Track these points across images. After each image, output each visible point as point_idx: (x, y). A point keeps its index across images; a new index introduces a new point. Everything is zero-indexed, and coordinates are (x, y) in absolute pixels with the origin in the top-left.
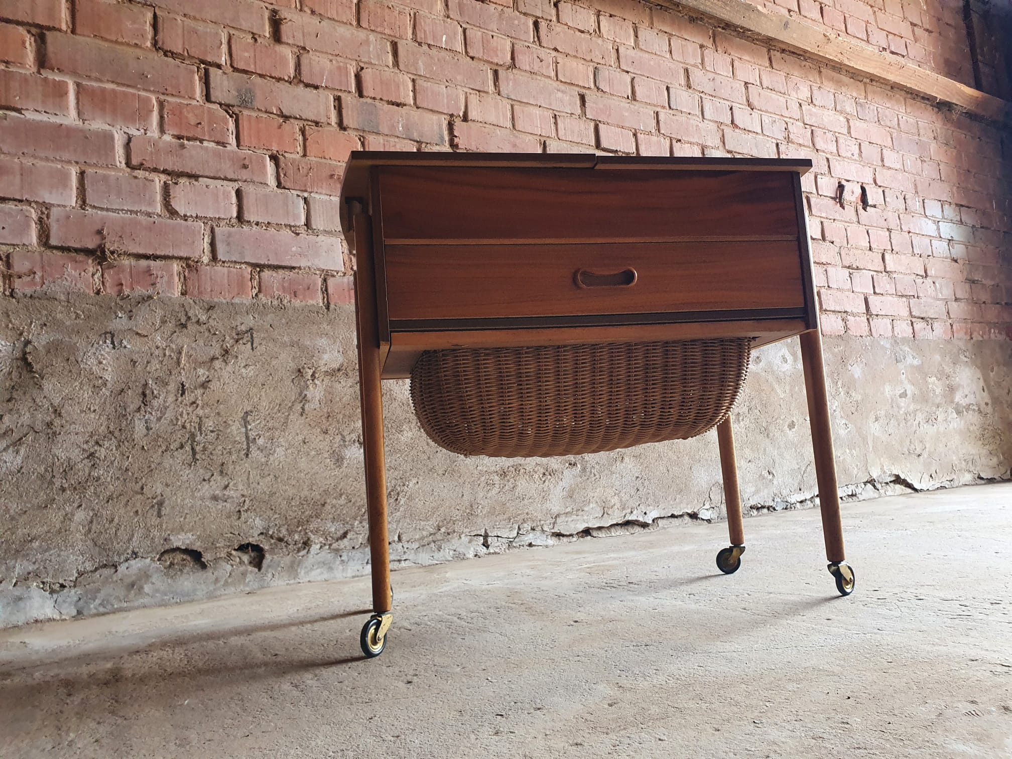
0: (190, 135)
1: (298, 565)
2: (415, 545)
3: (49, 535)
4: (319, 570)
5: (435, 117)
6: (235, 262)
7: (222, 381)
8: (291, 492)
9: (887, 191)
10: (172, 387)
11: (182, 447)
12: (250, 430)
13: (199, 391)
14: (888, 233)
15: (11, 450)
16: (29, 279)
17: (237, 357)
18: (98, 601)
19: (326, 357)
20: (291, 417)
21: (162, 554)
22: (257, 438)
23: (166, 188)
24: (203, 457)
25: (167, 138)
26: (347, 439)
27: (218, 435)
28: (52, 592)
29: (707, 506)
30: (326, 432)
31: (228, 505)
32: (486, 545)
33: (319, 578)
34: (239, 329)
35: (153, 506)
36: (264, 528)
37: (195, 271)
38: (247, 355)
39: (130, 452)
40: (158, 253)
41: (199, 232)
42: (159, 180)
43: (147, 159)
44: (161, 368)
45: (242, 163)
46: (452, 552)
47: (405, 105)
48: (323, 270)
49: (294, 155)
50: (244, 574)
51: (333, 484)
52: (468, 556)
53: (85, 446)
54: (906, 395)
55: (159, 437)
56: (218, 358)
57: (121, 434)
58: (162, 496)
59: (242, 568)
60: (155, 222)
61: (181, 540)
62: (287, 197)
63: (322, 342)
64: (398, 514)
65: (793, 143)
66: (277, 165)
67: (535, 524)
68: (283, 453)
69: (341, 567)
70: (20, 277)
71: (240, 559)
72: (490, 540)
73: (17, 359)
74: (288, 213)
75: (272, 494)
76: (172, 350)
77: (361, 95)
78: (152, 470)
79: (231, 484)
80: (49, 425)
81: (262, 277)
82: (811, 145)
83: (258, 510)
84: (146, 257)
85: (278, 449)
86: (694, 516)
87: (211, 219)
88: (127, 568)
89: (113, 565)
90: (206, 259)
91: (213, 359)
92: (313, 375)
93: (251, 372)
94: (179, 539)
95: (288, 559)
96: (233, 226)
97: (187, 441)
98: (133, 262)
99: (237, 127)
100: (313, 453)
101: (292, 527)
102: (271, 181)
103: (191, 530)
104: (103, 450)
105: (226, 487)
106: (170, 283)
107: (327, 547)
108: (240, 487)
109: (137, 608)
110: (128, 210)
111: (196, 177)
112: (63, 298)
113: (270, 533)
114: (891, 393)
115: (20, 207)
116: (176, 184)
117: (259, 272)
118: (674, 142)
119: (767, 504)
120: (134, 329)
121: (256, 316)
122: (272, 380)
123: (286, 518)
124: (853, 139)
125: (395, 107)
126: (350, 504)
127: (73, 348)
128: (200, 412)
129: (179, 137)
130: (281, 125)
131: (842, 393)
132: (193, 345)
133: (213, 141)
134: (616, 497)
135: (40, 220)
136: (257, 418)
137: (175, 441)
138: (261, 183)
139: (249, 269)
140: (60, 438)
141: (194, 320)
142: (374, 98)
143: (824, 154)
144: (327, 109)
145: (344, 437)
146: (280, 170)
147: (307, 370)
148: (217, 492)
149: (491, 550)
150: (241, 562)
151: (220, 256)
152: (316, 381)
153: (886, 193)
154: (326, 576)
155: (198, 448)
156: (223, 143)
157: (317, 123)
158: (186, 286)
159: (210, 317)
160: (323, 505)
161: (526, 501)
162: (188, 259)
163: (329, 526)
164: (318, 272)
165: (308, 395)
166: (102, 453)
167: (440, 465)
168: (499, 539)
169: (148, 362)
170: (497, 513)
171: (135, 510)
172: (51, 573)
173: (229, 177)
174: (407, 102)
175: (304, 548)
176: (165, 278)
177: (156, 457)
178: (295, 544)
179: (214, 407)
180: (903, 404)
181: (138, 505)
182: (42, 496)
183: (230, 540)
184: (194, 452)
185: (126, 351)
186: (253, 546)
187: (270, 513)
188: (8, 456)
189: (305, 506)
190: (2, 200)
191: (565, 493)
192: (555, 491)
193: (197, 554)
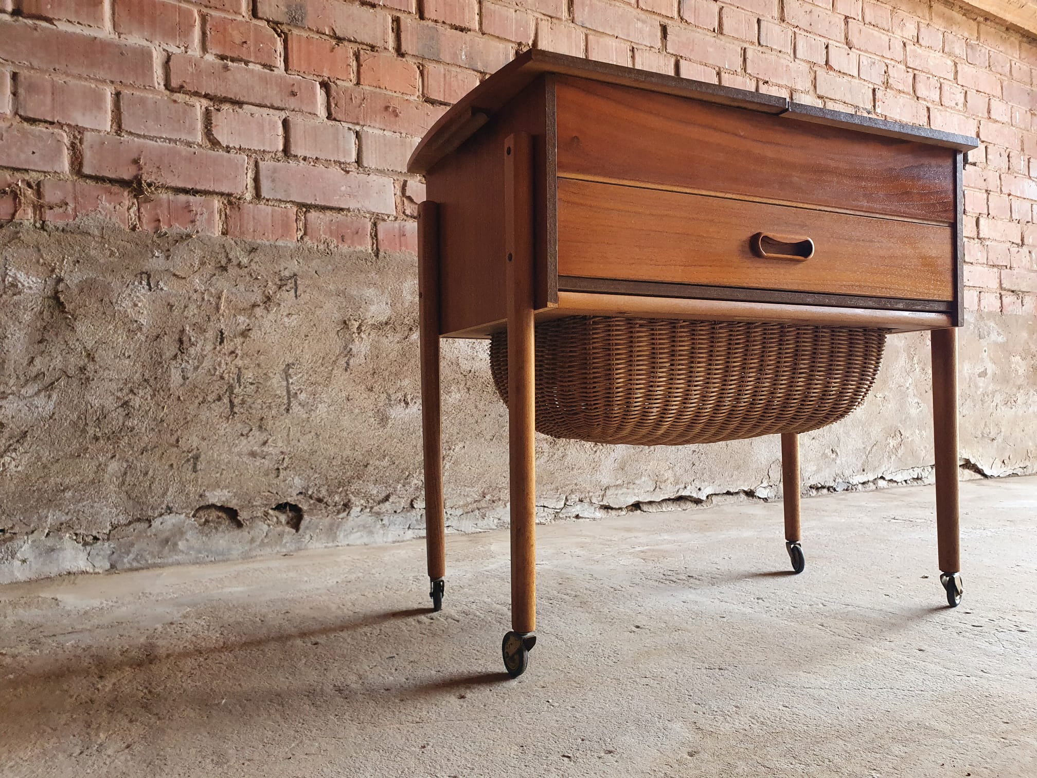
0: (235, 55)
1: (337, 528)
2: (459, 512)
3: (82, 485)
4: (359, 534)
5: (501, 46)
6: (280, 201)
7: (263, 330)
8: (332, 451)
9: (990, 147)
10: (210, 334)
11: (219, 399)
12: (292, 383)
13: (239, 340)
14: (985, 195)
15: (42, 394)
16: (61, 210)
17: (279, 305)
18: (131, 556)
19: (373, 308)
20: (334, 372)
21: (198, 510)
22: (298, 393)
23: (207, 114)
24: (242, 410)
25: (210, 57)
26: (393, 397)
27: (258, 388)
28: (86, 544)
29: (765, 484)
30: (371, 389)
31: (266, 462)
33: (358, 542)
34: (283, 275)
35: (188, 460)
36: (303, 488)
37: (237, 209)
38: (289, 303)
39: (165, 402)
40: (198, 187)
41: (242, 166)
42: (200, 105)
43: (187, 81)
44: (199, 313)
45: (290, 90)
46: (496, 521)
47: (470, 30)
48: (374, 213)
49: (346, 83)
50: (281, 535)
51: (376, 445)
53: (119, 394)
54: (986, 374)
55: (196, 387)
56: (259, 306)
57: (157, 383)
58: (198, 450)
59: (279, 529)
60: (195, 153)
61: (216, 497)
62: (337, 129)
63: (370, 292)
65: (892, 89)
66: (328, 94)
67: (583, 496)
68: (326, 410)
69: (381, 532)
70: (51, 208)
71: (277, 518)
73: (49, 298)
74: (338, 148)
75: (313, 452)
76: (211, 295)
77: (422, 17)
78: (188, 422)
79: (269, 441)
80: (82, 369)
81: (308, 219)
82: (912, 92)
83: (298, 468)
84: (186, 191)
85: (320, 405)
86: (750, 494)
87: (255, 152)
88: (161, 523)
89: (147, 520)
90: (249, 196)
91: (254, 306)
92: (359, 328)
93: (294, 321)
94: (215, 495)
95: (327, 520)
96: (279, 161)
97: (226, 393)
98: (171, 196)
99: (286, 48)
100: (357, 411)
101: (333, 488)
102: (322, 112)
103: (227, 487)
104: (137, 399)
105: (265, 443)
106: (210, 220)
107: (368, 510)
108: (280, 444)
109: (172, 565)
110: (166, 138)
111: (239, 104)
112: (97, 233)
113: (310, 493)
114: (970, 371)
115: (51, 130)
116: (218, 110)
117: (305, 213)
118: (761, 83)
119: (827, 485)
120: (172, 269)
121: (301, 261)
122: (316, 331)
123: (327, 478)
124: (959, 87)
125: (458, 32)
126: (393, 467)
127: (107, 288)
128: (239, 362)
129: (223, 58)
130: (333, 48)
131: (917, 370)
132: (234, 290)
133: (260, 64)
134: (670, 471)
135: (73, 145)
136: (299, 371)
137: (212, 392)
138: (310, 113)
139: (295, 209)
140: (93, 384)
141: (235, 262)
142: (436, 21)
143: (925, 103)
144: (385, 32)
145: (390, 396)
146: (331, 99)
147: (353, 322)
148: (255, 448)
150: (279, 522)
151: (265, 193)
152: (362, 335)
153: (989, 150)
154: (366, 540)
155: (236, 401)
156: (270, 66)
157: (373, 48)
158: (227, 225)
159: (252, 260)
160: (366, 466)
161: (575, 471)
162: (229, 195)
163: (371, 488)
164: (368, 215)
165: (353, 349)
166: (136, 402)
167: (488, 429)
168: (546, 509)
169: (185, 307)
170: (544, 482)
171: (170, 463)
172: (84, 524)
173: (276, 105)
174: (472, 27)
175: (345, 510)
176: (205, 216)
177: (192, 409)
178: (335, 506)
179: (254, 358)
180: (981, 385)
181: (173, 458)
182: (75, 445)
183: (267, 498)
184: (232, 405)
185: (162, 293)
186: (291, 505)
187: (310, 472)
188: (40, 401)
189: (346, 467)
190: (32, 121)
191: (616, 465)
192: (606, 463)
193: (232, 512)
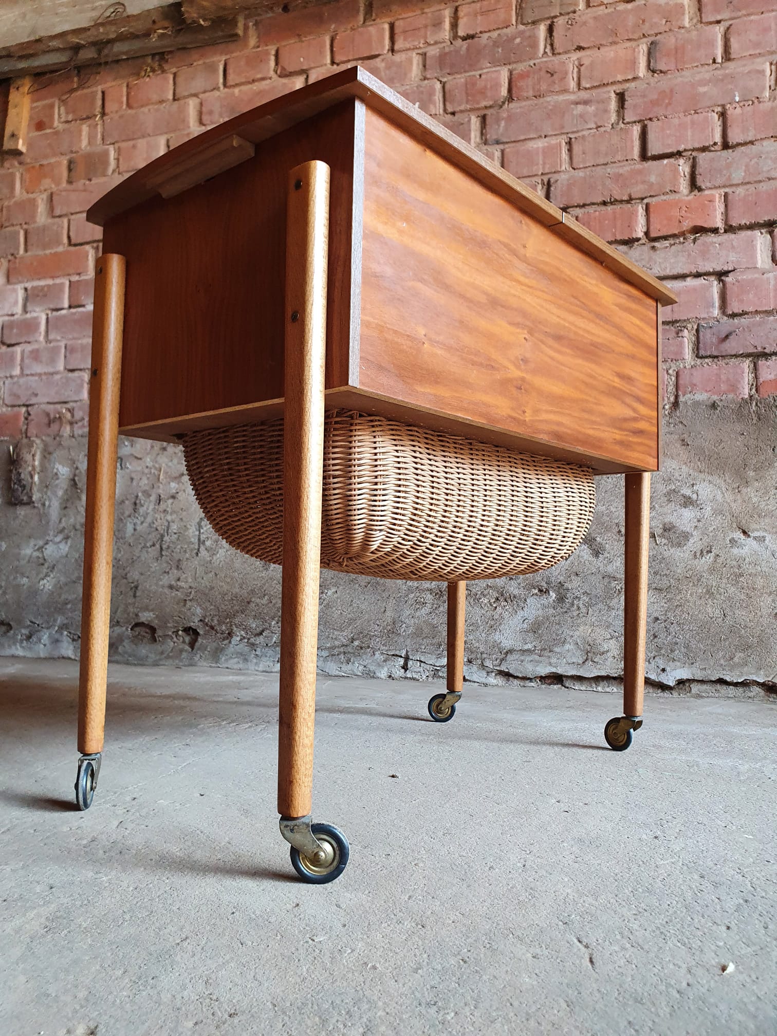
1: (221, 652)
4: (236, 660)
8: (226, 587)
10: (153, 498)
11: (154, 545)
12: (202, 533)
13: (170, 501)
15: (63, 542)
21: (134, 626)
22: (205, 540)
24: (167, 553)
27: (179, 536)
31: (179, 594)
32: (405, 667)
33: (235, 667)
35: (132, 589)
36: (203, 616)
39: (123, 547)
44: (148, 483)
46: (361, 668)
50: (181, 651)
52: (378, 674)
55: (141, 536)
56: (184, 474)
57: (119, 533)
58: (138, 581)
59: (183, 647)
61: (146, 617)
67: (473, 656)
68: (224, 554)
69: (255, 661)
70: (76, 423)
71: (183, 638)
72: (410, 663)
73: (71, 480)
75: (212, 588)
78: (134, 562)
79: (183, 577)
83: (200, 600)
85: (220, 550)
88: (112, 632)
91: (182, 474)
94: (144, 616)
95: (215, 645)
97: (158, 541)
101: (222, 619)
103: (152, 610)
105: (179, 579)
107: (246, 640)
108: (190, 580)
113: (206, 621)
115: (80, 374)
120: (134, 453)
123: (219, 610)
126: (270, 605)
128: (169, 518)
132: (170, 464)
136: (208, 523)
137: (150, 540)
148: (173, 582)
149: (410, 674)
150: (184, 642)
154: (241, 665)
155: (164, 547)
160: (249, 603)
163: (251, 622)
168: (422, 664)
169: (140, 479)
170: (424, 635)
171: (121, 589)
175: (228, 638)
177: (137, 552)
178: (222, 633)
181: (123, 586)
183: (177, 622)
184: (161, 549)
185: (128, 471)
186: (193, 629)
187: (208, 604)
188: (62, 546)
189: (234, 602)
190: (72, 371)
191: (525, 626)
192: (510, 622)
193: (153, 630)
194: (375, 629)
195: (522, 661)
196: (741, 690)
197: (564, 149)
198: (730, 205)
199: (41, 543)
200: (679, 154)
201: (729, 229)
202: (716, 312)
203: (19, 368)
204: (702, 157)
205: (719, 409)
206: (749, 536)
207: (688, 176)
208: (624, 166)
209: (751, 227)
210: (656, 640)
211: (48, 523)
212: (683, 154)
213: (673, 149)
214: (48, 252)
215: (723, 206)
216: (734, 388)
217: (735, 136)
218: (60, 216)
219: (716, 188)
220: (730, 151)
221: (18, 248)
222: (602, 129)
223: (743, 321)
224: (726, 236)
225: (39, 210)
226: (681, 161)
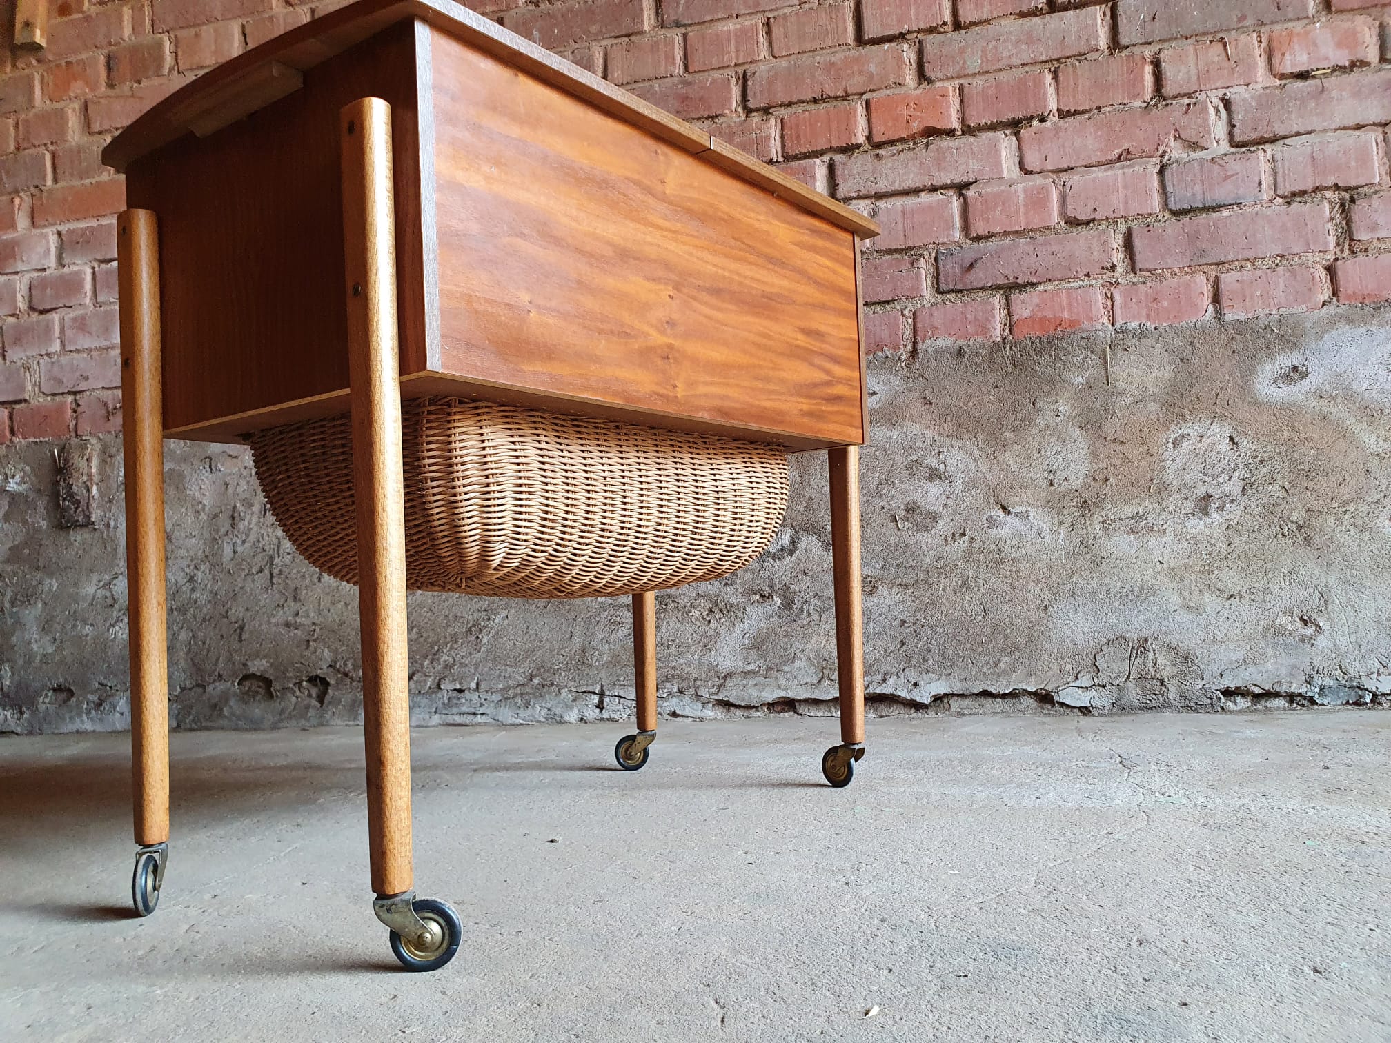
10: (256, 508)
11: (261, 571)
18: (191, 717)
21: (241, 679)
29: (1085, 681)
31: (299, 633)
32: (600, 706)
35: (235, 631)
36: (332, 661)
39: (219, 576)
50: (307, 707)
52: (567, 718)
53: (188, 570)
55: (243, 560)
57: (214, 558)
58: (243, 620)
59: (309, 702)
61: (258, 666)
64: (478, 655)
67: (685, 685)
71: (309, 691)
72: (606, 700)
75: (342, 623)
78: (236, 594)
79: (302, 611)
83: (327, 640)
88: (213, 689)
89: (204, 685)
94: (255, 665)
95: (349, 697)
97: (267, 564)
101: (357, 661)
103: (265, 657)
104: (200, 574)
108: (312, 614)
109: (218, 728)
113: (338, 666)
120: (227, 450)
123: (354, 651)
126: (422, 640)
127: (181, 475)
128: (279, 533)
137: (256, 564)
148: (290, 618)
149: (605, 715)
150: (310, 695)
155: (275, 572)
166: (199, 576)
168: (622, 700)
169: (238, 484)
171: (220, 632)
177: (240, 581)
183: (300, 671)
184: (271, 574)
185: (220, 474)
186: (321, 678)
187: (338, 644)
191: (746, 641)
192: (728, 638)
193: (268, 683)
194: (559, 661)
195: (744, 686)
196: (1009, 702)
197: (762, 31)
198: (966, 100)
199: (107, 578)
200: (902, 37)
201: (968, 130)
202: (957, 235)
203: (58, 341)
204: (929, 39)
205: (966, 356)
206: (1009, 512)
207: (914, 65)
208: (836, 52)
209: (993, 127)
210: (904, 648)
211: (115, 550)
212: (907, 37)
213: (894, 31)
214: (87, 182)
215: (959, 101)
216: (984, 329)
217: (967, 15)
218: (100, 133)
219: (948, 79)
220: (963, 32)
221: (44, 178)
222: (806, 6)
223: (991, 245)
224: (964, 139)
225: (70, 124)
226: (905, 46)
